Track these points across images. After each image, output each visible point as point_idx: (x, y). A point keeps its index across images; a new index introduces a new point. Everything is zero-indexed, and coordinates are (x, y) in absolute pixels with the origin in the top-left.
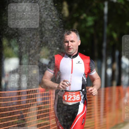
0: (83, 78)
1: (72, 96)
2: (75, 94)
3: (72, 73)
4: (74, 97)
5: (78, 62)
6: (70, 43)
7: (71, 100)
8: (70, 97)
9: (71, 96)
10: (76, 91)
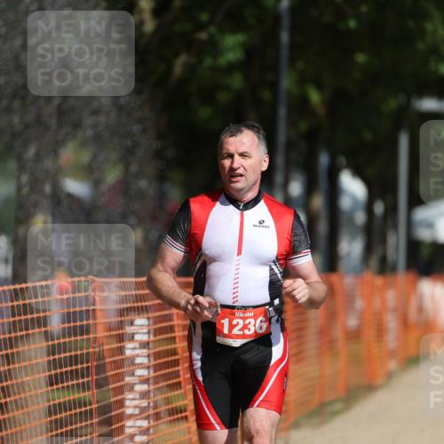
0: (271, 269)
1: (244, 321)
2: (252, 314)
3: (239, 253)
4: (250, 323)
5: (260, 223)
6: (238, 161)
7: (241, 333)
8: (238, 323)
9: (241, 322)
10: (254, 307)
